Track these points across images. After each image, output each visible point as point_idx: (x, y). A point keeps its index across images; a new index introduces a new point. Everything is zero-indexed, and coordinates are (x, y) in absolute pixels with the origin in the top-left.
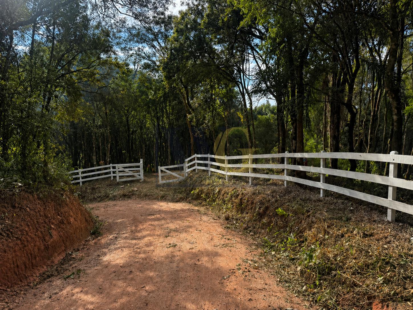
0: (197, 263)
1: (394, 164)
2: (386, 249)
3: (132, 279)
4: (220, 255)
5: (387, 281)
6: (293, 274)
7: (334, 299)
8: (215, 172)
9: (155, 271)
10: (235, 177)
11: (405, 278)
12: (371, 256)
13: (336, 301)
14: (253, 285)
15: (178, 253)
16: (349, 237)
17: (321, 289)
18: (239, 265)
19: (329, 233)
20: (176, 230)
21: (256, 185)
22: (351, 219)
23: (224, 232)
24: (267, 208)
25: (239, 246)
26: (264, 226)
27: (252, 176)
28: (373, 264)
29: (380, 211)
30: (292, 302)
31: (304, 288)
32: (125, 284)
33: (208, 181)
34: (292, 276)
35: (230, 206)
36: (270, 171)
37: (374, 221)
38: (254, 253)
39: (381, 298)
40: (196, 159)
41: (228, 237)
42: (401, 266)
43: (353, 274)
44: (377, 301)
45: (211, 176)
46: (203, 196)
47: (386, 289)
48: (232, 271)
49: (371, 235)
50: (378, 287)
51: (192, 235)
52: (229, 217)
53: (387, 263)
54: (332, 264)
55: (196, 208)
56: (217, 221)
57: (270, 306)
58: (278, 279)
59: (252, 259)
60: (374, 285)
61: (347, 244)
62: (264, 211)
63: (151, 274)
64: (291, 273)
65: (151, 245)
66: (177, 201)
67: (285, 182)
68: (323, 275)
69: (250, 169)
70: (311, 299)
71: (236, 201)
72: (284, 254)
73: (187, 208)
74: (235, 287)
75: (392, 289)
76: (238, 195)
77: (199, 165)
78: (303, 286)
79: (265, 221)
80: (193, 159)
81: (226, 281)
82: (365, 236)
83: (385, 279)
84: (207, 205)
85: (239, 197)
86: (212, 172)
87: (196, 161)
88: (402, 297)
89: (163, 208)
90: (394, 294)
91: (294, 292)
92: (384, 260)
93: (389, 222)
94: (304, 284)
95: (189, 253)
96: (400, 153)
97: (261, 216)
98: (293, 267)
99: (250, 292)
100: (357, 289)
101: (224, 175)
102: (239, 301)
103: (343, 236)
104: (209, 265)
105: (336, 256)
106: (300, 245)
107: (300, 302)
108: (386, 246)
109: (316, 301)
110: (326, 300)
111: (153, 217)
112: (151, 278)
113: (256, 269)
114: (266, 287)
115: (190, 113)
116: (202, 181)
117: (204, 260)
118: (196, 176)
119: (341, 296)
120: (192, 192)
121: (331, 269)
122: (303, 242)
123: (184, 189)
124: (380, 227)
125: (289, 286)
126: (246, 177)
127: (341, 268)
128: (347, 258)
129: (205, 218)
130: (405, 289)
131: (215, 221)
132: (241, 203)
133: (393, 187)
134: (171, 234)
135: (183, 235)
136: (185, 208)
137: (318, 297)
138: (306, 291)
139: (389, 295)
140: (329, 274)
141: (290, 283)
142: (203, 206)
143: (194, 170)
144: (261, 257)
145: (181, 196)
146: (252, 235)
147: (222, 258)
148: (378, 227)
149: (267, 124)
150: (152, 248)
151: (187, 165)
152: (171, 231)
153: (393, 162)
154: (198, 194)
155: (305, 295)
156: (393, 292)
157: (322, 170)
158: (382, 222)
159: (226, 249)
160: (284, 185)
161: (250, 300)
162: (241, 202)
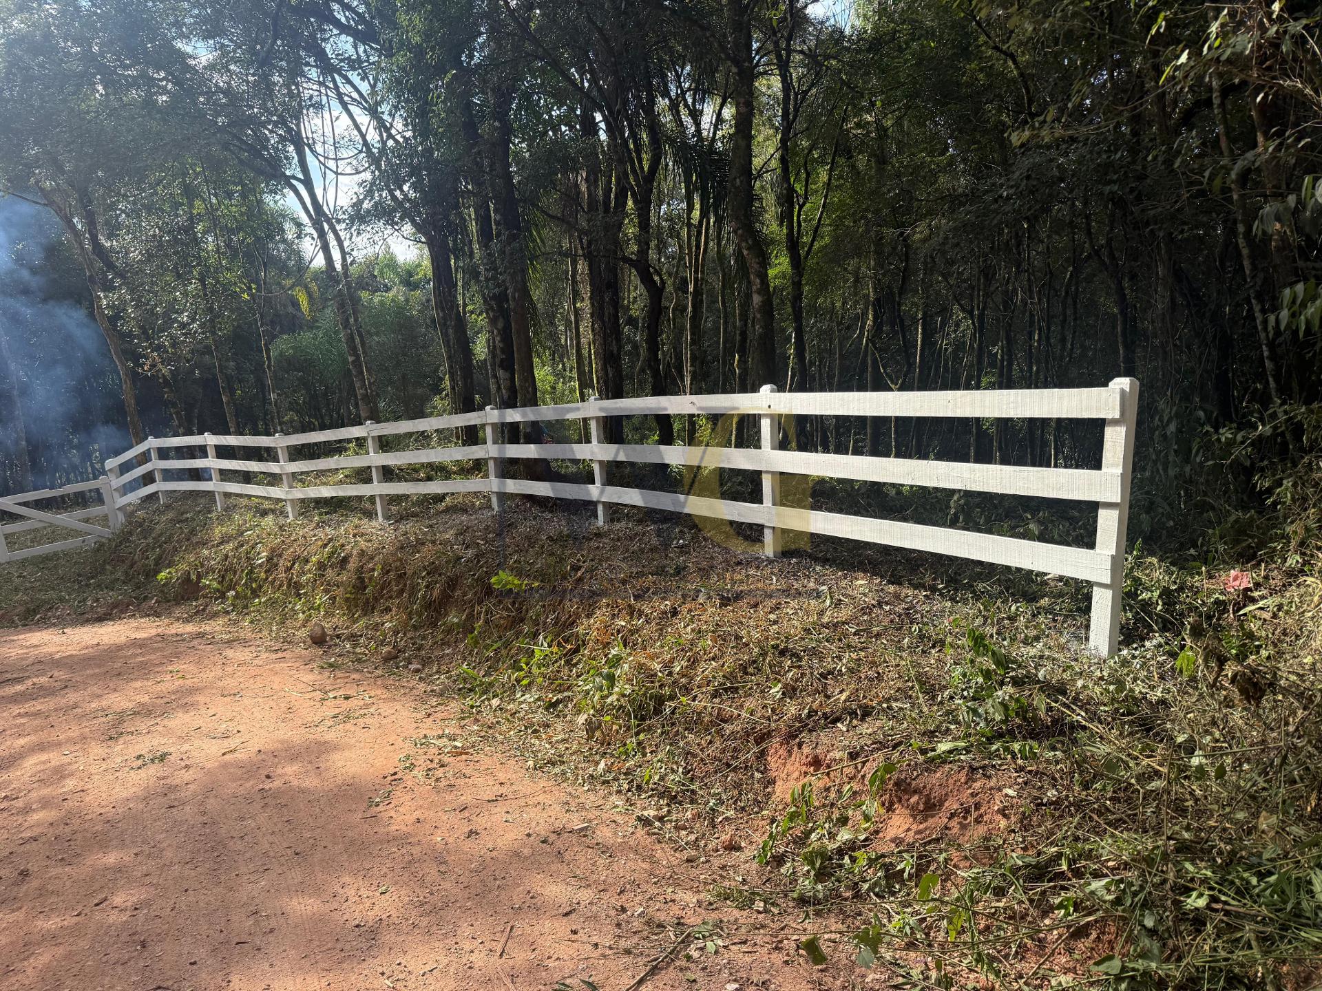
0: (267, 787)
1: (771, 416)
2: (775, 622)
3: (42, 892)
4: (336, 748)
5: (791, 691)
6: (565, 741)
7: (681, 770)
8: (240, 496)
9: (123, 844)
10: (319, 502)
11: (823, 675)
12: (747, 645)
13: (686, 772)
14: (466, 798)
15: (187, 776)
16: (690, 611)
17: (644, 755)
18: (408, 757)
19: (641, 613)
20: (144, 712)
21: (401, 518)
22: (686, 567)
23: (324, 678)
24: (453, 583)
25: (386, 709)
26: (451, 637)
27: (385, 492)
28: (754, 662)
29: (747, 538)
30: (581, 807)
31: (602, 765)
32: (20, 915)
33: (218, 531)
34: (562, 747)
35: (320, 599)
36: (438, 471)
37: (739, 563)
38: (439, 715)
39: (784, 729)
40: (153, 455)
41: (341, 692)
42: (814, 652)
43: (716, 694)
44: (776, 741)
45: (227, 509)
46: (210, 582)
47: (792, 709)
48: (390, 778)
49: (738, 597)
50: (773, 710)
51: (211, 712)
52: (324, 634)
53: (782, 653)
54: (661, 686)
55: (190, 628)
56: (287, 654)
57: (529, 835)
58: (531, 763)
59: (440, 732)
60: (765, 707)
61: (689, 629)
62: (443, 592)
63: (111, 859)
64: (557, 742)
65: (63, 777)
66: (101, 619)
67: (494, 500)
68: (643, 719)
69: (374, 470)
70: (626, 786)
71: (344, 577)
72: (527, 696)
73: (153, 632)
74: (417, 814)
75: (802, 705)
76: (345, 560)
77: (169, 475)
78: (597, 763)
79: (453, 618)
80: (144, 458)
81: (381, 808)
82: (725, 602)
83: (785, 686)
84: (228, 613)
85: (352, 566)
86: (227, 495)
87: (156, 464)
88: (825, 716)
89: (46, 650)
90: (809, 716)
91: (580, 781)
92: (775, 647)
93: (770, 561)
94: (597, 757)
95: (225, 766)
96: (781, 389)
97: (436, 609)
98: (559, 725)
99: (466, 814)
100: (728, 729)
101: (278, 501)
102: (440, 847)
103: (675, 613)
104: (311, 782)
105: (668, 665)
106: (568, 662)
107: (600, 802)
108: (772, 617)
109: (639, 787)
110: (662, 778)
111: (19, 688)
112: (119, 869)
113: (461, 754)
114: (503, 790)
115: (108, 287)
116: (193, 532)
117: (290, 772)
118: (164, 518)
119: (694, 756)
120: (162, 575)
121: (660, 701)
122: (577, 650)
123: (119, 574)
124: (754, 576)
125: (564, 773)
126: (360, 498)
127: (687, 690)
128: (694, 662)
129: (237, 654)
130: (829, 697)
131: (280, 655)
132: (360, 585)
133: (773, 473)
134: (128, 726)
135: (179, 721)
136: (141, 635)
137: (642, 774)
138: (608, 770)
139: (798, 718)
140: (658, 711)
141: (564, 763)
142: (215, 615)
143: (153, 497)
144: (463, 723)
145: (111, 596)
146: (417, 671)
147: (347, 754)
148: (747, 576)
149: (402, 322)
150: (70, 784)
151: (117, 482)
152: (121, 717)
153: (769, 412)
154: (186, 580)
155: (608, 782)
156: (806, 711)
157: (596, 451)
158: (757, 562)
159: (349, 726)
160: (490, 507)
161: (472, 833)
162: (361, 579)
